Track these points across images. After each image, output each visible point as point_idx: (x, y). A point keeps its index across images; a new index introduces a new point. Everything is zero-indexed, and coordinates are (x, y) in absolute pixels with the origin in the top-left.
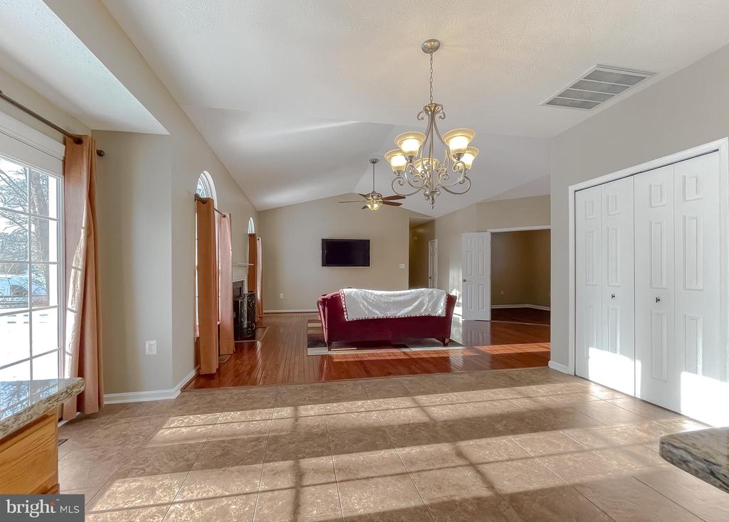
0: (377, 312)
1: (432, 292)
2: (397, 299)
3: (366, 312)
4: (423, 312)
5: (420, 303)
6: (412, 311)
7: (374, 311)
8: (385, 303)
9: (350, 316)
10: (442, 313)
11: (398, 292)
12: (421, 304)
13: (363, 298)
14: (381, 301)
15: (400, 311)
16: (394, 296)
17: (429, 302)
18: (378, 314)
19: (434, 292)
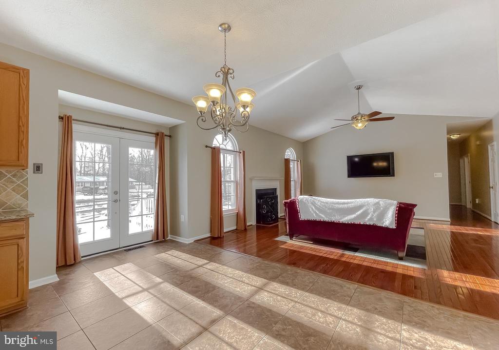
0: (323, 216)
1: (378, 203)
2: (341, 206)
3: (314, 215)
4: (367, 221)
5: (364, 212)
6: (355, 218)
7: (320, 214)
8: (330, 209)
9: (303, 217)
10: (391, 223)
11: (343, 201)
12: (365, 214)
13: (312, 203)
14: (326, 207)
15: (344, 217)
16: (338, 203)
17: (374, 212)
18: (324, 218)
19: (381, 203)
